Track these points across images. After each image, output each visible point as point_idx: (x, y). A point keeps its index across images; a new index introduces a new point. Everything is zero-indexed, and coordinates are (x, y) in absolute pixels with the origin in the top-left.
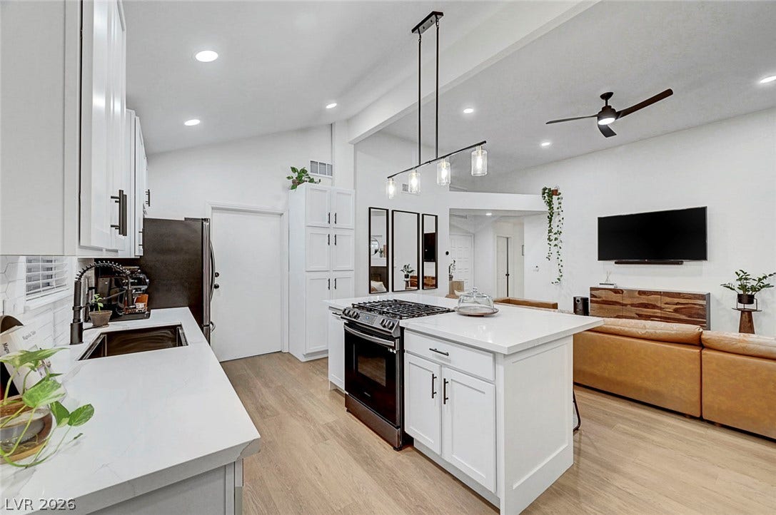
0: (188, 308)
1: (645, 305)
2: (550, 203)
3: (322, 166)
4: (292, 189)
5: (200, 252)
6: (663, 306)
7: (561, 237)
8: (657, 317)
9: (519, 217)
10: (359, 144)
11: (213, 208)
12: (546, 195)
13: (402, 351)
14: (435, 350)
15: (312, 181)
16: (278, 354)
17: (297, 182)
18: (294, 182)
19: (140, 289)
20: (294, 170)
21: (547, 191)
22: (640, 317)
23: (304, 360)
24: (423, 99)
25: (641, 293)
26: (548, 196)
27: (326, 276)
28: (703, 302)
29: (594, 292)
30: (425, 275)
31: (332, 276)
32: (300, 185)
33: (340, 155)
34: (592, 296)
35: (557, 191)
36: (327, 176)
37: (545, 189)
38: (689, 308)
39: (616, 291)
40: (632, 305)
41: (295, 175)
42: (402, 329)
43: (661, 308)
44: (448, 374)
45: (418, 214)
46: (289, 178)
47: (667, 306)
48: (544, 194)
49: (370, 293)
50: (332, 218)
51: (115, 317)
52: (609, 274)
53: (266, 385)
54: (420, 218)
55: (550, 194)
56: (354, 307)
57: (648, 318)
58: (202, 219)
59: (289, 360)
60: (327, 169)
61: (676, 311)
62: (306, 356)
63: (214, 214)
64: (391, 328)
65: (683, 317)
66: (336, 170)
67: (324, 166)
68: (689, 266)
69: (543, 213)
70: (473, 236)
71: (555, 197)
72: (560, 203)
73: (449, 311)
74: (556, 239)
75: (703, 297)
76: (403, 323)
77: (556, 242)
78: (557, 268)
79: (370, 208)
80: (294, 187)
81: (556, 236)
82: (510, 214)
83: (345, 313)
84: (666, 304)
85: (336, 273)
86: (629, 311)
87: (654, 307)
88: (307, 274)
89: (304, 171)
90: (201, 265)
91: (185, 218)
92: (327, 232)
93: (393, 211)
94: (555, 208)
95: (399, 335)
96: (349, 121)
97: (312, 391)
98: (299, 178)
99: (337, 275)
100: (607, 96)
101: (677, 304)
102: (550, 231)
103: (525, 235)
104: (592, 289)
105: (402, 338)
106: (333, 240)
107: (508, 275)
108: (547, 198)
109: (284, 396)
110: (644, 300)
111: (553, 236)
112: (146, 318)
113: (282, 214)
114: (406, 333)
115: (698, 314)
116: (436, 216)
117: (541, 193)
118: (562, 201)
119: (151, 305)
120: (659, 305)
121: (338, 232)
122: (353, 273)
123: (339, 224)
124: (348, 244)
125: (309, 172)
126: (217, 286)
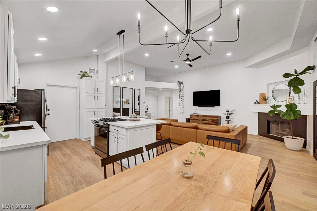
0: (36, 121)
1: (205, 119)
2: (180, 86)
3: (93, 70)
4: (80, 79)
5: (41, 101)
6: (209, 120)
7: (184, 98)
8: (207, 124)
9: (171, 91)
10: (109, 63)
11: (47, 85)
12: (179, 83)
13: (109, 131)
14: (116, 130)
15: (88, 76)
16: (75, 140)
17: (83, 76)
18: (81, 76)
20: (81, 72)
21: (179, 82)
22: (203, 124)
23: (84, 140)
24: (124, 53)
25: (204, 116)
26: (180, 84)
27: (94, 110)
28: (217, 119)
29: (192, 116)
31: (96, 110)
32: (84, 77)
33: (101, 67)
34: (191, 117)
35: (182, 82)
36: (96, 74)
37: (179, 81)
38: (215, 120)
39: (197, 116)
40: (201, 120)
41: (82, 74)
42: (109, 125)
43: (208, 121)
44: (119, 136)
45: (132, 89)
46: (79, 75)
47: (210, 120)
48: (178, 83)
50: (96, 90)
52: (196, 110)
54: (134, 90)
55: (180, 83)
56: (98, 120)
57: (205, 124)
58: (42, 90)
59: (79, 141)
60: (96, 72)
61: (212, 121)
62: (85, 139)
63: (47, 87)
64: (105, 125)
65: (213, 123)
67: (95, 70)
68: (216, 108)
69: (178, 89)
70: (157, 97)
71: (182, 84)
72: (183, 86)
73: (127, 120)
74: (182, 98)
75: (217, 117)
76: (109, 123)
77: (182, 100)
78: (182, 108)
79: (113, 86)
80: (81, 78)
81: (182, 97)
82: (168, 90)
83: (95, 121)
84: (209, 119)
85: (97, 109)
86: (200, 122)
87: (206, 120)
88: (86, 110)
89: (85, 73)
90: (41, 106)
91: (35, 89)
92: (94, 95)
93: (123, 87)
94: (182, 88)
95: (108, 127)
96: (105, 55)
97: (85, 149)
98: (84, 75)
99: (98, 110)
100: (188, 55)
101: (212, 119)
102: (180, 96)
103: (173, 97)
104: (191, 115)
105: (109, 128)
106: (96, 98)
107: (169, 111)
108: (179, 85)
109: (73, 151)
110: (204, 118)
111: (181, 98)
112: (19, 124)
113: (77, 88)
114: (110, 126)
115: (217, 122)
116: (140, 90)
117: (177, 82)
118: (184, 86)
119: (20, 120)
120: (207, 120)
121: (98, 95)
122: (104, 110)
123: (99, 92)
124: (103, 99)
125: (88, 73)
126: (48, 114)
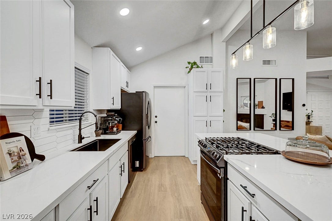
0: (137, 131)
3: (206, 58)
4: (188, 73)
11: (154, 87)
13: (226, 178)
15: (198, 67)
18: (190, 69)
19: (114, 122)
20: (189, 63)
27: (205, 119)
30: (281, 120)
31: (209, 119)
36: (209, 63)
41: (190, 66)
42: (226, 162)
45: (276, 79)
46: (186, 68)
49: (237, 130)
50: (209, 86)
51: (105, 133)
53: (170, 173)
54: (278, 83)
56: (206, 139)
58: (142, 92)
60: (208, 60)
63: (155, 89)
64: (217, 159)
66: (214, 60)
67: (208, 58)
73: (277, 153)
79: (237, 78)
83: (200, 143)
88: (194, 118)
89: (195, 63)
92: (205, 94)
93: (254, 79)
95: (224, 166)
96: (222, 29)
98: (193, 65)
99: (212, 119)
105: (226, 168)
106: (209, 99)
109: (174, 182)
112: (116, 134)
113: (185, 87)
114: (228, 166)
116: (293, 79)
121: (212, 94)
122: (222, 118)
123: (212, 90)
124: (219, 101)
125: (198, 63)
126: (156, 122)
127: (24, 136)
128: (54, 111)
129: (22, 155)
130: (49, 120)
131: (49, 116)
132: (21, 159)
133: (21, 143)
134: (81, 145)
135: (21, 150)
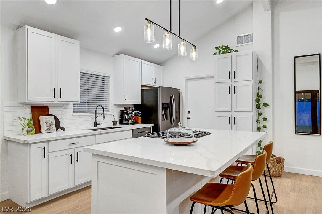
3: (246, 37)
11: (187, 79)
20: (217, 48)
27: (229, 115)
36: (250, 43)
60: (251, 38)
66: (255, 37)
67: (248, 37)
85: (235, 113)
88: (216, 113)
106: (232, 90)
126: (189, 118)
127: (53, 116)
128: (77, 104)
129: (52, 125)
130: (72, 110)
131: (73, 107)
132: (51, 126)
133: (52, 119)
134: (96, 128)
135: (52, 122)
